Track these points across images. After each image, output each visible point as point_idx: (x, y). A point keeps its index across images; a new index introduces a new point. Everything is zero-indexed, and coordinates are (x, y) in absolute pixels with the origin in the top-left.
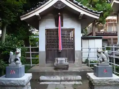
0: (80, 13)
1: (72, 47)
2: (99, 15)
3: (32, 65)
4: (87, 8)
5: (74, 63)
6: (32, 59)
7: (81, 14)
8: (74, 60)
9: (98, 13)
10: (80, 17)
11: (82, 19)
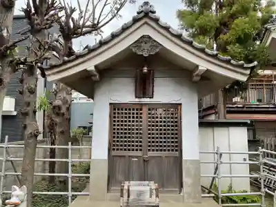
0: (197, 66)
1: (176, 150)
2: (248, 72)
3: (70, 193)
4: (217, 55)
5: (182, 194)
6: (73, 177)
7: (200, 68)
8: (181, 186)
9: (245, 65)
10: (197, 75)
11: (200, 80)
